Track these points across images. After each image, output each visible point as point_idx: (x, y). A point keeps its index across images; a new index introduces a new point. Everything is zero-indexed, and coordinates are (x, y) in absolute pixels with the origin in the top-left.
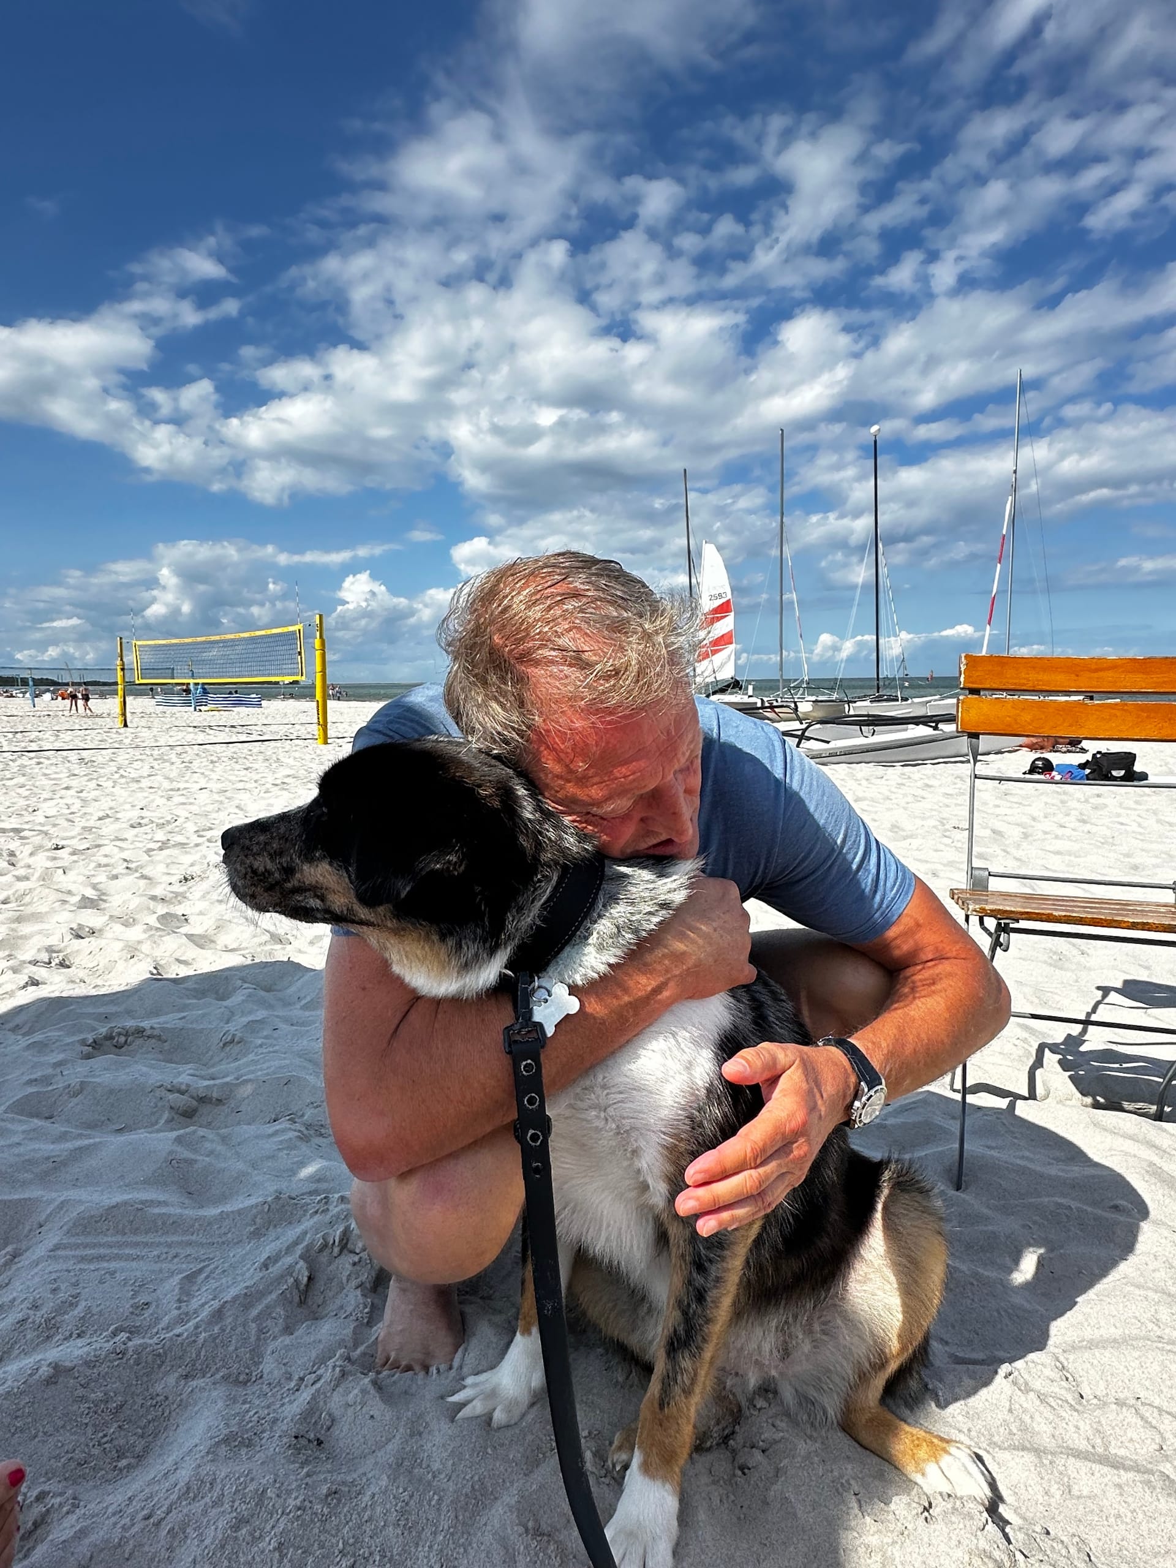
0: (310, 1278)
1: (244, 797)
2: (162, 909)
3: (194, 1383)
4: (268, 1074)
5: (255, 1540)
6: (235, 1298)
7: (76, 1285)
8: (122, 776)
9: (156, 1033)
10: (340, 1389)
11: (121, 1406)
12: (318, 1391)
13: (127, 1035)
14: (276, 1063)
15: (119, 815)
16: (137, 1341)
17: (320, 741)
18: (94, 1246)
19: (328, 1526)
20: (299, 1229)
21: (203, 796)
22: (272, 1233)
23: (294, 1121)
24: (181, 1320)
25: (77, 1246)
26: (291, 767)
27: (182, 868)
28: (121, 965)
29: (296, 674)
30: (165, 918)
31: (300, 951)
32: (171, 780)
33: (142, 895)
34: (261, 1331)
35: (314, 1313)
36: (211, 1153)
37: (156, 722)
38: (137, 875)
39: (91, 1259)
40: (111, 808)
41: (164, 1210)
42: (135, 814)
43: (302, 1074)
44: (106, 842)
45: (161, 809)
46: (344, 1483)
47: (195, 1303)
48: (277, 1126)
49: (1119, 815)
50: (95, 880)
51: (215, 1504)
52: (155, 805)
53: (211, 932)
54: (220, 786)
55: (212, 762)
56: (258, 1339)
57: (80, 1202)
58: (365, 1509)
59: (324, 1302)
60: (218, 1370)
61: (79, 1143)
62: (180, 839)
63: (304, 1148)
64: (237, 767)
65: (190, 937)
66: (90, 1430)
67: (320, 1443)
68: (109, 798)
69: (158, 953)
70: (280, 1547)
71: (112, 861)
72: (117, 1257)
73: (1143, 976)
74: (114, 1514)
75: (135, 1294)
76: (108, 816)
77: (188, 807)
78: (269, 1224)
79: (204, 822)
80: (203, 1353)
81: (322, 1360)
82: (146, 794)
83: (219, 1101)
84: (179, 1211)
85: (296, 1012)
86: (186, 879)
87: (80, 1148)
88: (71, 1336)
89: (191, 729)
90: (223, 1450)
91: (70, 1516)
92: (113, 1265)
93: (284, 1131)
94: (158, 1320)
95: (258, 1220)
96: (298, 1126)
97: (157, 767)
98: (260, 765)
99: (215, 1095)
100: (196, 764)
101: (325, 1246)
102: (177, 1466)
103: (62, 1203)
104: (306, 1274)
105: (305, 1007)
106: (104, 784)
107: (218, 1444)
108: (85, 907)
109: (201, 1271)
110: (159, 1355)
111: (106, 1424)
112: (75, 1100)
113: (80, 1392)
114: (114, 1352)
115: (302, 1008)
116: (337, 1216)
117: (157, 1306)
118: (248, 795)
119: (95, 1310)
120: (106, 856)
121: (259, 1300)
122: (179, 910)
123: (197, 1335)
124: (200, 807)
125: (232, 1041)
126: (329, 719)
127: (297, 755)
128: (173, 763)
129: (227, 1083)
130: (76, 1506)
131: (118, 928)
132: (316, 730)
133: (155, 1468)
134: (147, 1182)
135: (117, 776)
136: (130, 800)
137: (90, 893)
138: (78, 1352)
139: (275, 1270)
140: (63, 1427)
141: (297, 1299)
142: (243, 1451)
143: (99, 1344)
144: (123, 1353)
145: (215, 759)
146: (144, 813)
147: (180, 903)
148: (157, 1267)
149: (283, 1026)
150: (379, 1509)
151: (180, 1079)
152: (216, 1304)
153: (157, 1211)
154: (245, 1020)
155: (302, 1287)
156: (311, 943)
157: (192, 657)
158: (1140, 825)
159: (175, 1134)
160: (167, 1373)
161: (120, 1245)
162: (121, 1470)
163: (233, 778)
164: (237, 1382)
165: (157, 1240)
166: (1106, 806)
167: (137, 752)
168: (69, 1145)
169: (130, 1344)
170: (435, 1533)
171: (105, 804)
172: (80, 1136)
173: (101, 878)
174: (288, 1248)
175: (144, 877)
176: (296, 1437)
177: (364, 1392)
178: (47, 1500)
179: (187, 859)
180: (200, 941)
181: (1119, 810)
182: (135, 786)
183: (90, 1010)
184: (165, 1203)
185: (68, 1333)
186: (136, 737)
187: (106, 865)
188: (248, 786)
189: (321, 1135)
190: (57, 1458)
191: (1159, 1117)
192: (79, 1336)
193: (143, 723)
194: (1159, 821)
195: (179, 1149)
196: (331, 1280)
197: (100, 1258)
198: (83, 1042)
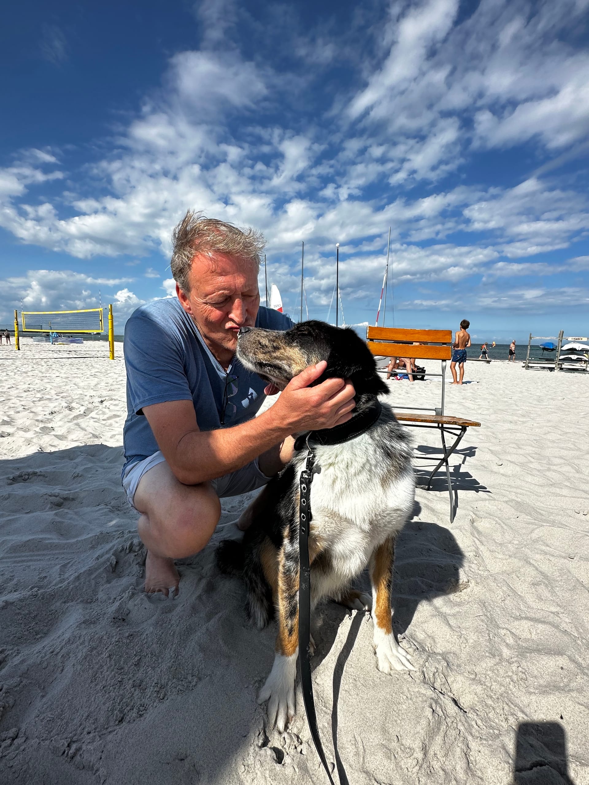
0: (117, 562)
1: (77, 380)
2: (41, 425)
3: (68, 604)
4: (95, 488)
5: (99, 655)
6: (84, 572)
7: (12, 572)
8: (18, 371)
9: (42, 474)
10: (132, 600)
11: (36, 616)
12: (122, 601)
13: (29, 475)
14: (98, 483)
15: (18, 387)
16: (42, 591)
17: (111, 358)
18: (20, 557)
19: (129, 646)
20: (111, 545)
21: (58, 379)
22: (99, 547)
23: (106, 505)
24: (61, 581)
25: (12, 557)
26: (98, 369)
27: (50, 408)
28: (24, 448)
29: (99, 329)
30: (42, 429)
31: (106, 441)
32: (42, 373)
33: (31, 419)
34: (96, 583)
35: (119, 575)
36: (70, 519)
37: (34, 348)
38: (29, 411)
39: (19, 562)
40: (14, 384)
41: (51, 541)
42: (26, 386)
43: (110, 487)
44: (13, 398)
45: (38, 384)
46: (135, 632)
47: (67, 575)
48: (99, 507)
49: (419, 391)
50: (8, 414)
51: (81, 644)
52: (35, 383)
53: (65, 434)
54: (65, 375)
55: (61, 366)
56: (96, 586)
57: (12, 540)
58: (144, 640)
59: (123, 571)
60: (78, 599)
61: (10, 518)
62: (48, 397)
63: (112, 515)
64: (73, 368)
65: (56, 436)
66: (23, 626)
67: (124, 620)
68: (12, 380)
69: (41, 442)
70: (110, 656)
71: (16, 406)
72: (31, 560)
73: (425, 444)
74: (37, 653)
75: (40, 573)
76: (13, 387)
77: (51, 384)
78: (98, 544)
79: (59, 390)
80: (72, 593)
81: (124, 591)
82: (31, 378)
83: (73, 499)
84: (57, 541)
85: (106, 464)
86: (52, 413)
87: (10, 520)
88: (11, 591)
89: (51, 352)
90: (83, 626)
91: (16, 657)
92: (29, 564)
93: (102, 509)
94: (50, 582)
95: (93, 542)
96: (109, 507)
97: (35, 367)
98: (84, 367)
99: (71, 497)
100: (54, 366)
101: (123, 549)
102: (63, 634)
103: (3, 541)
104: (115, 560)
105: (110, 462)
106: (10, 374)
107: (81, 624)
108: (4, 425)
109: (69, 563)
110: (52, 595)
111: (30, 623)
112: (6, 501)
113: (18, 611)
114: (32, 595)
115: (108, 463)
116: (128, 538)
117: (50, 577)
118: (79, 379)
119: (22, 581)
120: (13, 403)
121: (95, 571)
122: (50, 425)
123: (69, 587)
124: (57, 384)
125: (78, 476)
126: (115, 349)
127: (100, 363)
128: (43, 366)
129: (76, 492)
130: (18, 653)
131: (21, 433)
132: (109, 354)
133: (53, 636)
134: (42, 531)
135: (16, 371)
136: (23, 380)
137: (6, 418)
138: (15, 597)
139: (101, 560)
140: (11, 625)
141: (111, 570)
142: (92, 625)
143: (26, 593)
144: (36, 595)
145: (62, 364)
146: (30, 386)
147: (50, 423)
148: (50, 562)
149: (99, 469)
150: (149, 639)
151: (55, 491)
152: (76, 574)
153: (47, 542)
154: (83, 467)
155: (114, 566)
156: (111, 437)
157: (50, 320)
158: (426, 394)
159: (54, 512)
160: (56, 602)
161: (32, 556)
162: (38, 639)
163: (72, 372)
164: (87, 602)
165: (49, 553)
166: (415, 388)
167: (25, 361)
168: (5, 519)
169: (39, 592)
170: (172, 645)
171: (11, 382)
172: (9, 515)
173: (12, 412)
174: (107, 552)
175: (32, 412)
176: (114, 618)
177: (142, 599)
178: (5, 652)
179: (52, 405)
180: (61, 438)
181: (420, 389)
182: (25, 375)
183: (11, 466)
184: (51, 539)
185: (10, 591)
186: (24, 354)
187: (13, 407)
188: (78, 376)
189: (119, 510)
190: (9, 636)
191: (428, 489)
192: (15, 591)
193: (27, 348)
194: (432, 393)
195: (56, 518)
196: (125, 562)
197: (23, 561)
198: (8, 478)
